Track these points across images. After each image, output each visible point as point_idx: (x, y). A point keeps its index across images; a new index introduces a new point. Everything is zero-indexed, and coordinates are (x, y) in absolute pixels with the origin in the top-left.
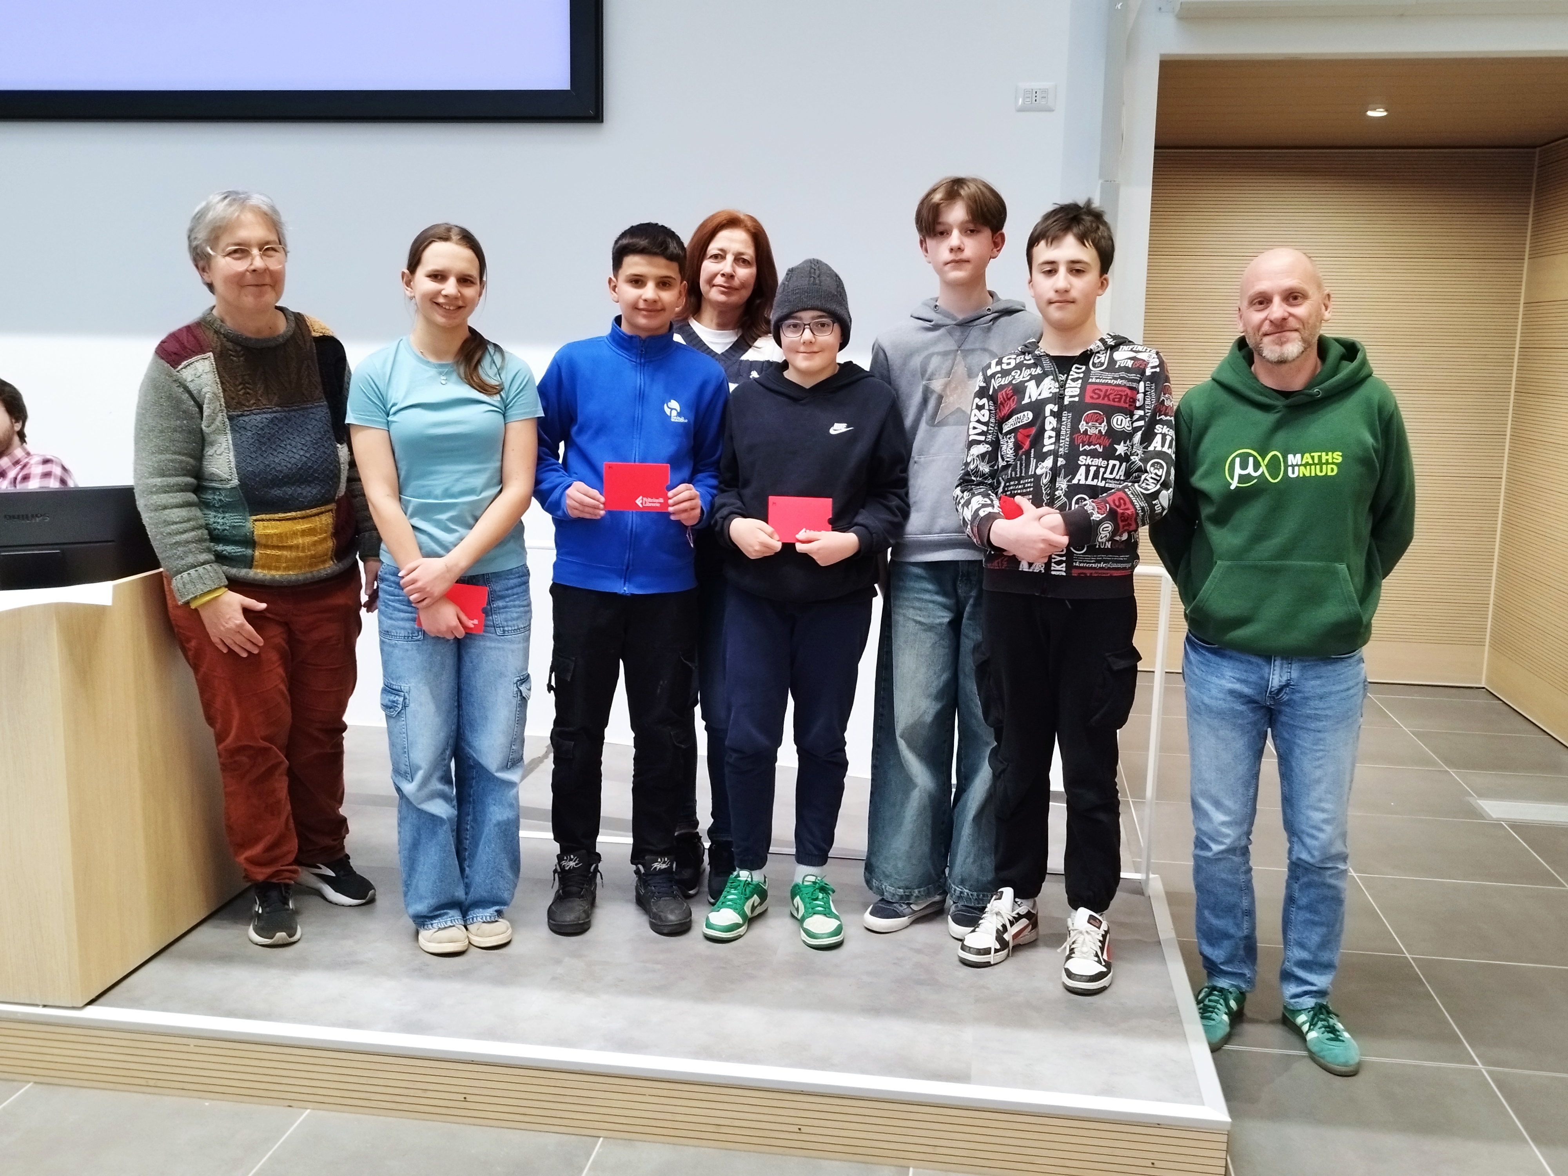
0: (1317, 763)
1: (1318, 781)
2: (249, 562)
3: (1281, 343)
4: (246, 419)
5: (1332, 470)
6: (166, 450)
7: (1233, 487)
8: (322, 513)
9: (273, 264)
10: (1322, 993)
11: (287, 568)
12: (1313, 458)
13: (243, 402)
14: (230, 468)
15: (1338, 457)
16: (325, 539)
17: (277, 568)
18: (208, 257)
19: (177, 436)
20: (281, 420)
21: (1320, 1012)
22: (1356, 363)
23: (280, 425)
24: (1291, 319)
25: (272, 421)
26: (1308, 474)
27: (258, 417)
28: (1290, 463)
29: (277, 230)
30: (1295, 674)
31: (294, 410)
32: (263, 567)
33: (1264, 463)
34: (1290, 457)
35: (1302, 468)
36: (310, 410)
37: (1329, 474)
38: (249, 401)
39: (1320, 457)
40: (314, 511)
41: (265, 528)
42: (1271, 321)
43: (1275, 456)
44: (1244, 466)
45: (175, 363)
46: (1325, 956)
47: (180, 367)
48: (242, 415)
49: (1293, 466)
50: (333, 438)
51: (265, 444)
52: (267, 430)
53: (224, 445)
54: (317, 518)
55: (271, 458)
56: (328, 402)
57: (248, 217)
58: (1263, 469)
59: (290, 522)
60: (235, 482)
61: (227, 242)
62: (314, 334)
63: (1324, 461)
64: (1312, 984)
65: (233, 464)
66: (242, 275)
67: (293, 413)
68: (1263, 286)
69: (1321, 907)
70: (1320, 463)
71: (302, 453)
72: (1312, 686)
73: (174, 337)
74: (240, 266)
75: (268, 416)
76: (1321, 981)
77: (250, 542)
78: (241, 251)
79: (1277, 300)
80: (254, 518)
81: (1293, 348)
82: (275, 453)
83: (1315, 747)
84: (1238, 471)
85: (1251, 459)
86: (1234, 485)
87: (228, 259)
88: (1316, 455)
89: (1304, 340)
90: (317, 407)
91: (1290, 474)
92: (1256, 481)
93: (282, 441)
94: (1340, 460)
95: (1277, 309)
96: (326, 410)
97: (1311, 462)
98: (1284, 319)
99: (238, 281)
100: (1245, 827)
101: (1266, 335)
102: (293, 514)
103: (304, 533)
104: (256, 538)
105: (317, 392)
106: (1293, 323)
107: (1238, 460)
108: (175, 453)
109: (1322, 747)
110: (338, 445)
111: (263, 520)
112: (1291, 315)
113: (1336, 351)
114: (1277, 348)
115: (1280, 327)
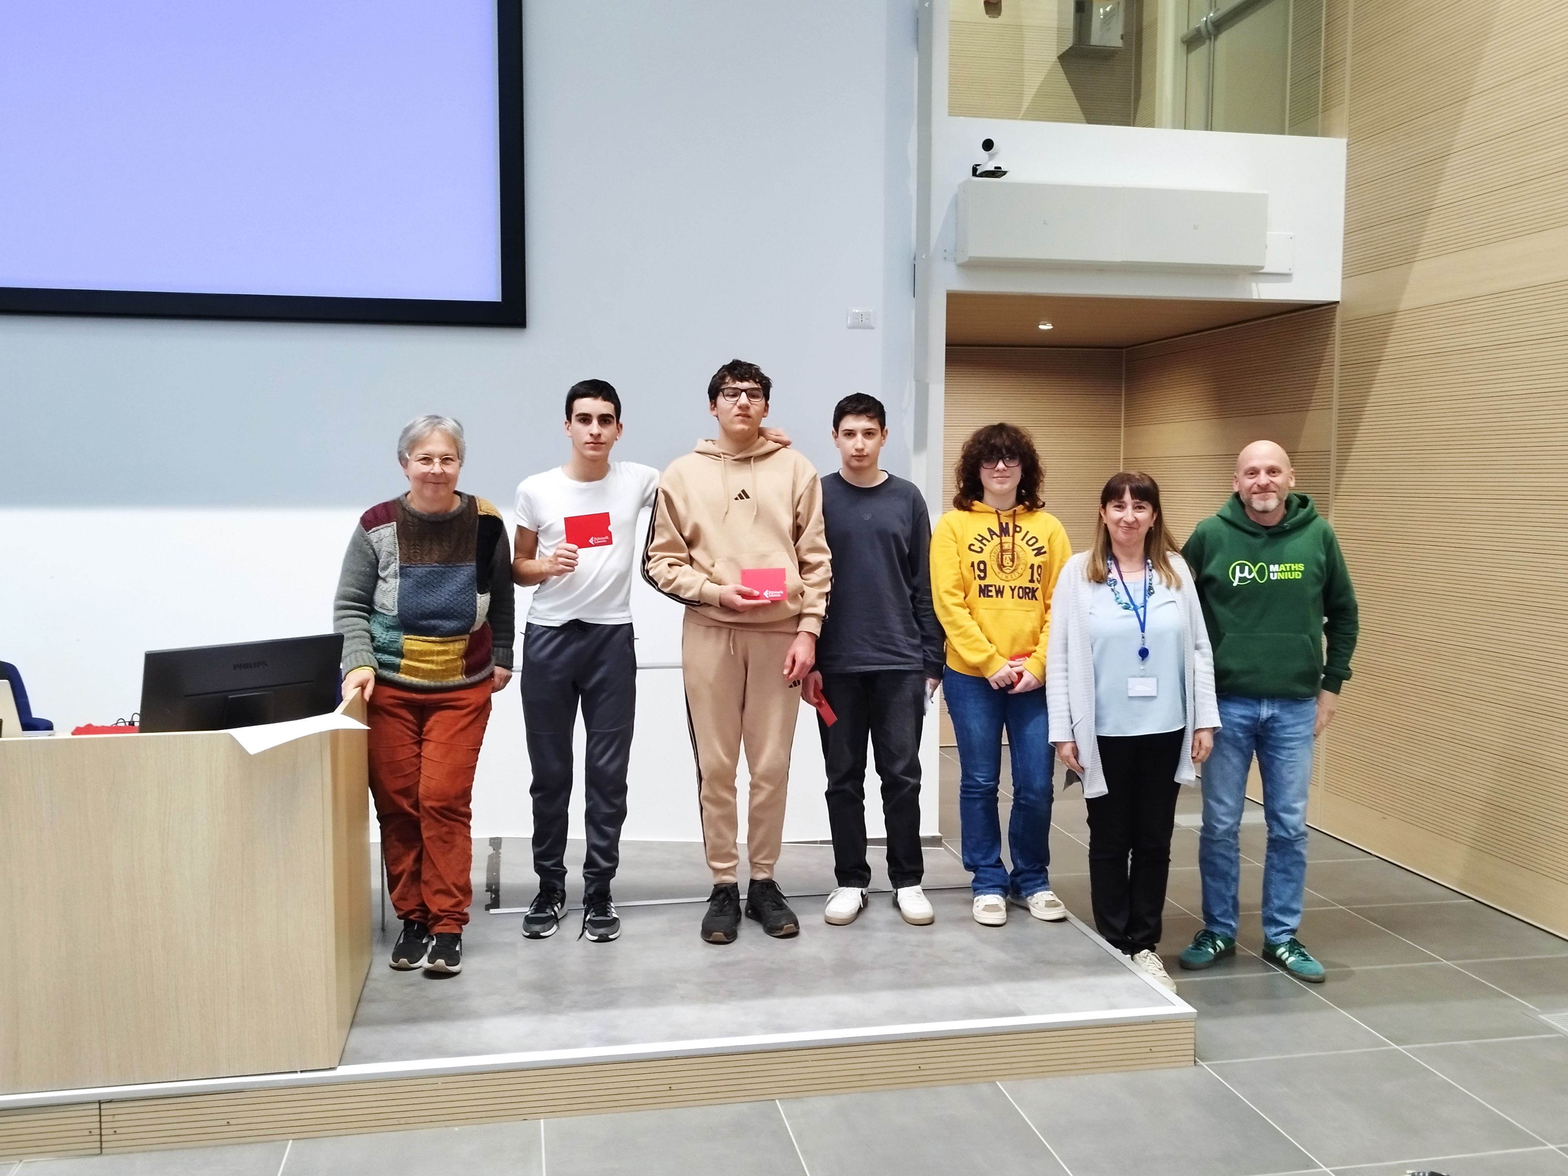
0: (1291, 770)
1: (1292, 782)
2: (396, 668)
3: (1265, 499)
4: (411, 569)
5: (1298, 575)
6: (352, 586)
7: (1235, 585)
8: (456, 641)
9: (449, 469)
10: (1293, 931)
11: (423, 677)
12: (1286, 567)
13: (412, 558)
14: (394, 602)
15: (1301, 567)
16: (455, 660)
17: (416, 676)
18: (407, 460)
19: (361, 577)
20: (437, 573)
21: (1294, 946)
22: (1308, 509)
23: (436, 576)
24: (1272, 484)
25: (430, 572)
26: (1283, 578)
27: (420, 570)
28: (1271, 570)
29: (457, 447)
30: (1276, 711)
31: (450, 567)
32: (406, 674)
33: (1255, 570)
34: (1271, 567)
35: (1279, 574)
36: (462, 568)
37: (1297, 577)
38: (416, 558)
39: (1290, 567)
40: (450, 639)
41: (412, 645)
42: (1259, 485)
43: (1262, 565)
44: (1242, 571)
45: (367, 528)
46: (1294, 906)
47: (370, 531)
48: (410, 567)
49: (1273, 572)
50: (475, 588)
51: (420, 588)
52: (424, 579)
53: (393, 585)
54: (451, 644)
55: (423, 598)
56: (477, 563)
57: (437, 435)
58: (1254, 574)
59: (431, 644)
60: (396, 612)
61: (420, 452)
62: (480, 513)
63: (1293, 569)
64: (1288, 925)
65: (396, 600)
66: (425, 475)
67: (447, 569)
68: (1255, 463)
69: (1292, 869)
70: (1291, 571)
71: (447, 597)
72: (1287, 718)
73: (373, 510)
74: (426, 469)
75: (427, 569)
76: (1292, 922)
77: (400, 654)
78: (427, 459)
79: (1263, 473)
80: (406, 637)
81: (1272, 503)
82: (427, 595)
83: (1290, 760)
84: (1238, 574)
85: (1247, 568)
86: (1235, 583)
87: (418, 463)
88: (1288, 565)
89: (1280, 499)
90: (467, 566)
91: (1272, 578)
92: (1249, 581)
93: (435, 587)
94: (1303, 569)
95: (1263, 478)
96: (474, 569)
97: (1285, 570)
98: (1268, 485)
99: (424, 479)
100: (1237, 818)
101: (1255, 493)
102: (433, 638)
103: (439, 653)
104: (404, 650)
105: (471, 556)
106: (1273, 487)
107: (1238, 568)
108: (358, 589)
109: (1294, 760)
110: (478, 595)
111: (411, 639)
112: (1272, 482)
113: (1296, 501)
114: (1262, 502)
115: (1264, 489)
